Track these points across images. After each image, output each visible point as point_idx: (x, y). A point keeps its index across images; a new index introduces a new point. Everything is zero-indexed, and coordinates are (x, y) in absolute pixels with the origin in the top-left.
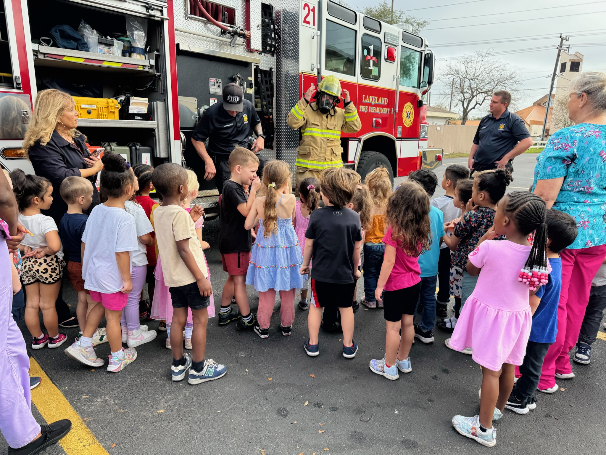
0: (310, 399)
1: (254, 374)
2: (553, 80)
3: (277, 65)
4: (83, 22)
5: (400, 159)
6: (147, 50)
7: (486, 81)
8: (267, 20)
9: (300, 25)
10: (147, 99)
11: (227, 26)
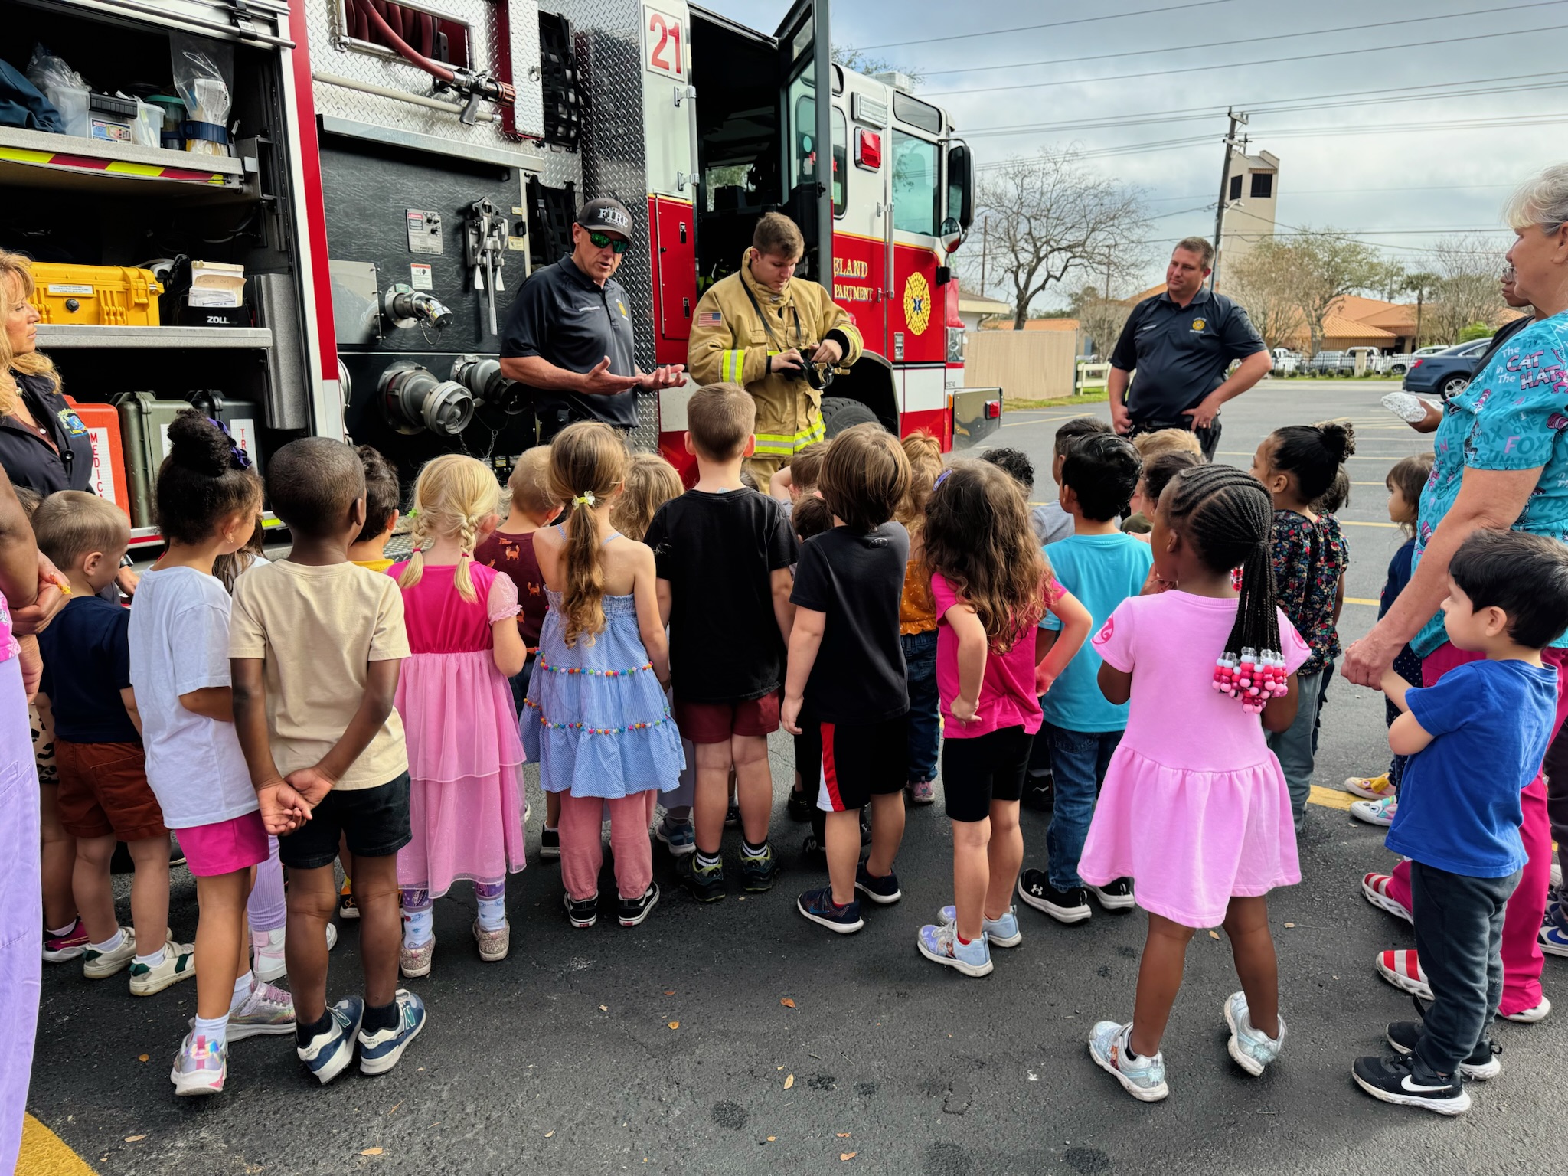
0: (796, 1068)
1: (625, 1015)
2: (1219, 216)
3: (585, 176)
4: (40, 48)
5: (904, 414)
6: (234, 131)
7: (1067, 220)
8: (554, 57)
9: (643, 71)
10: (240, 268)
11: (450, 70)
